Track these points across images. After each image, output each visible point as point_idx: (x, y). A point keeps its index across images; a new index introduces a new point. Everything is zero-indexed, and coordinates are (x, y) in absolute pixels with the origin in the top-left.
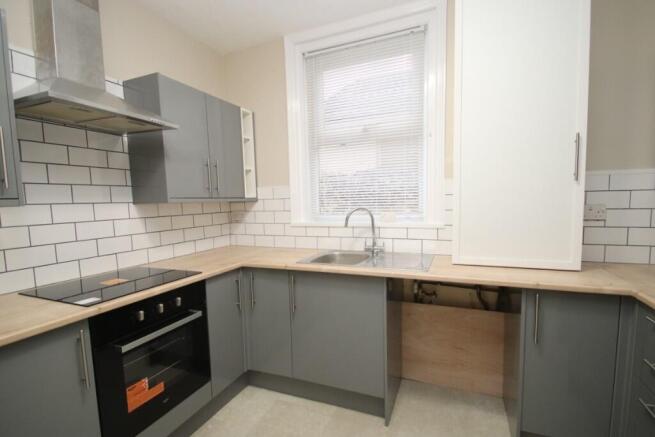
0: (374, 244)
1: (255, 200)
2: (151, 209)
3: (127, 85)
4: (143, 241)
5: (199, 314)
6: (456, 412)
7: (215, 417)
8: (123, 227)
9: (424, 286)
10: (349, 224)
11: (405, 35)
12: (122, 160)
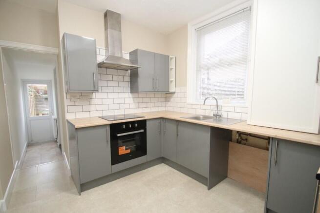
0: (218, 113)
1: (174, 93)
2: (136, 95)
3: (130, 53)
4: (133, 106)
5: (142, 131)
6: (244, 196)
7: (148, 169)
8: (127, 101)
9: (242, 135)
10: (206, 104)
11: (241, 13)
12: (128, 79)
